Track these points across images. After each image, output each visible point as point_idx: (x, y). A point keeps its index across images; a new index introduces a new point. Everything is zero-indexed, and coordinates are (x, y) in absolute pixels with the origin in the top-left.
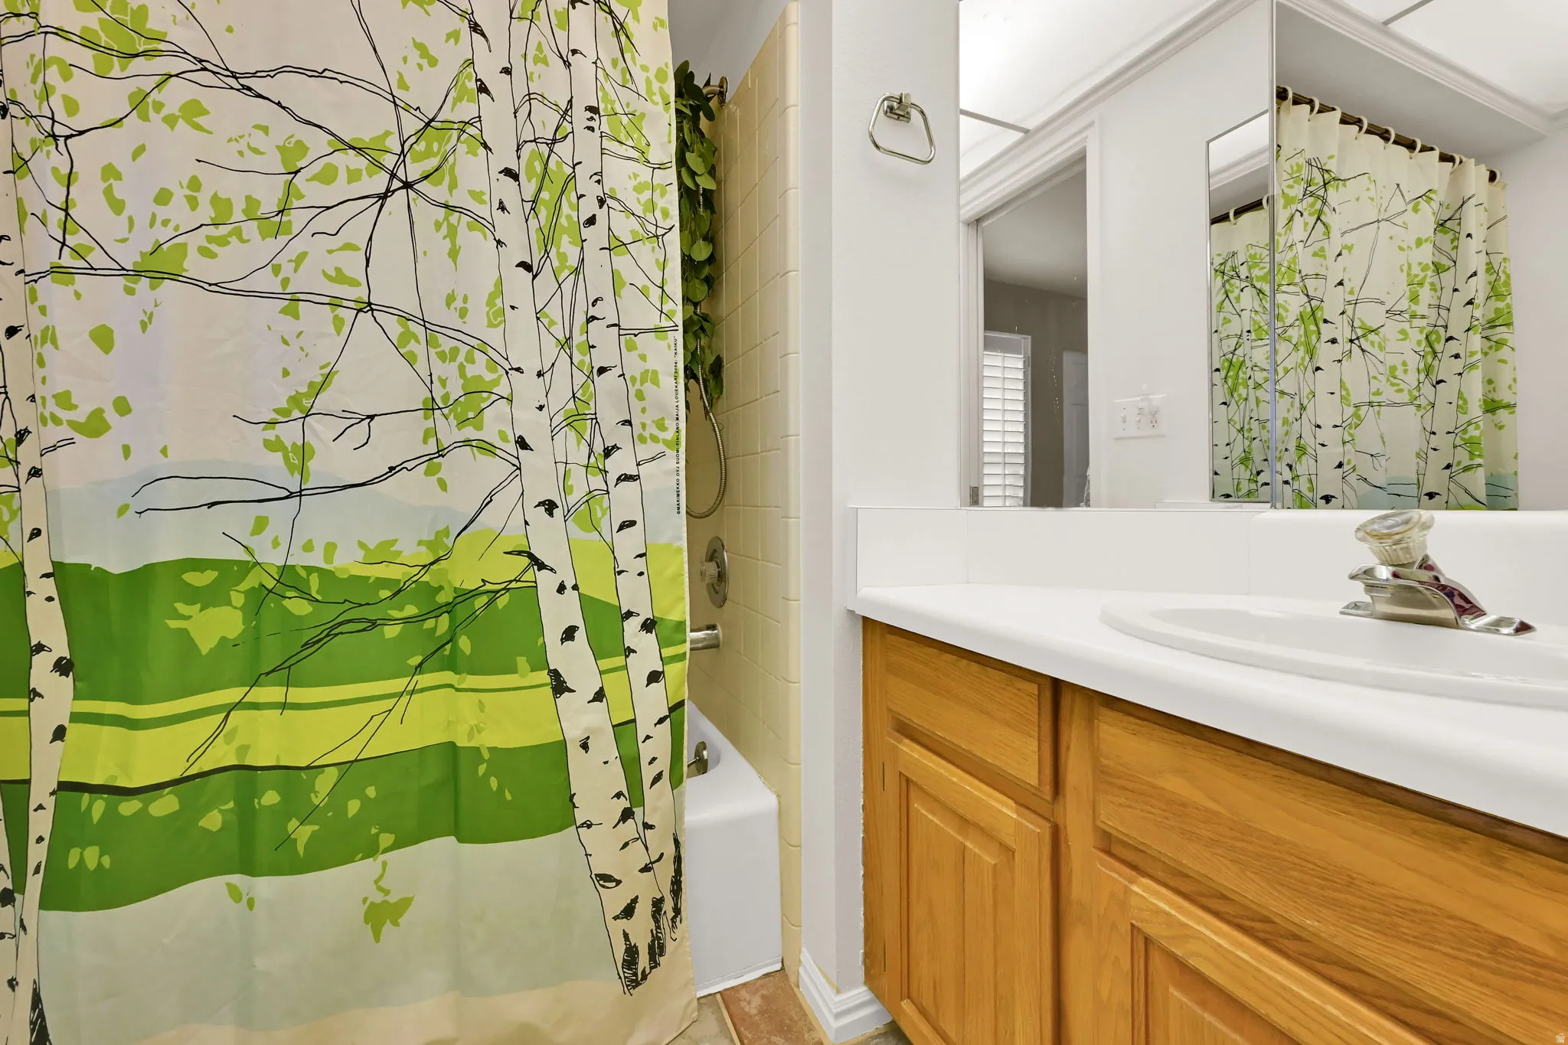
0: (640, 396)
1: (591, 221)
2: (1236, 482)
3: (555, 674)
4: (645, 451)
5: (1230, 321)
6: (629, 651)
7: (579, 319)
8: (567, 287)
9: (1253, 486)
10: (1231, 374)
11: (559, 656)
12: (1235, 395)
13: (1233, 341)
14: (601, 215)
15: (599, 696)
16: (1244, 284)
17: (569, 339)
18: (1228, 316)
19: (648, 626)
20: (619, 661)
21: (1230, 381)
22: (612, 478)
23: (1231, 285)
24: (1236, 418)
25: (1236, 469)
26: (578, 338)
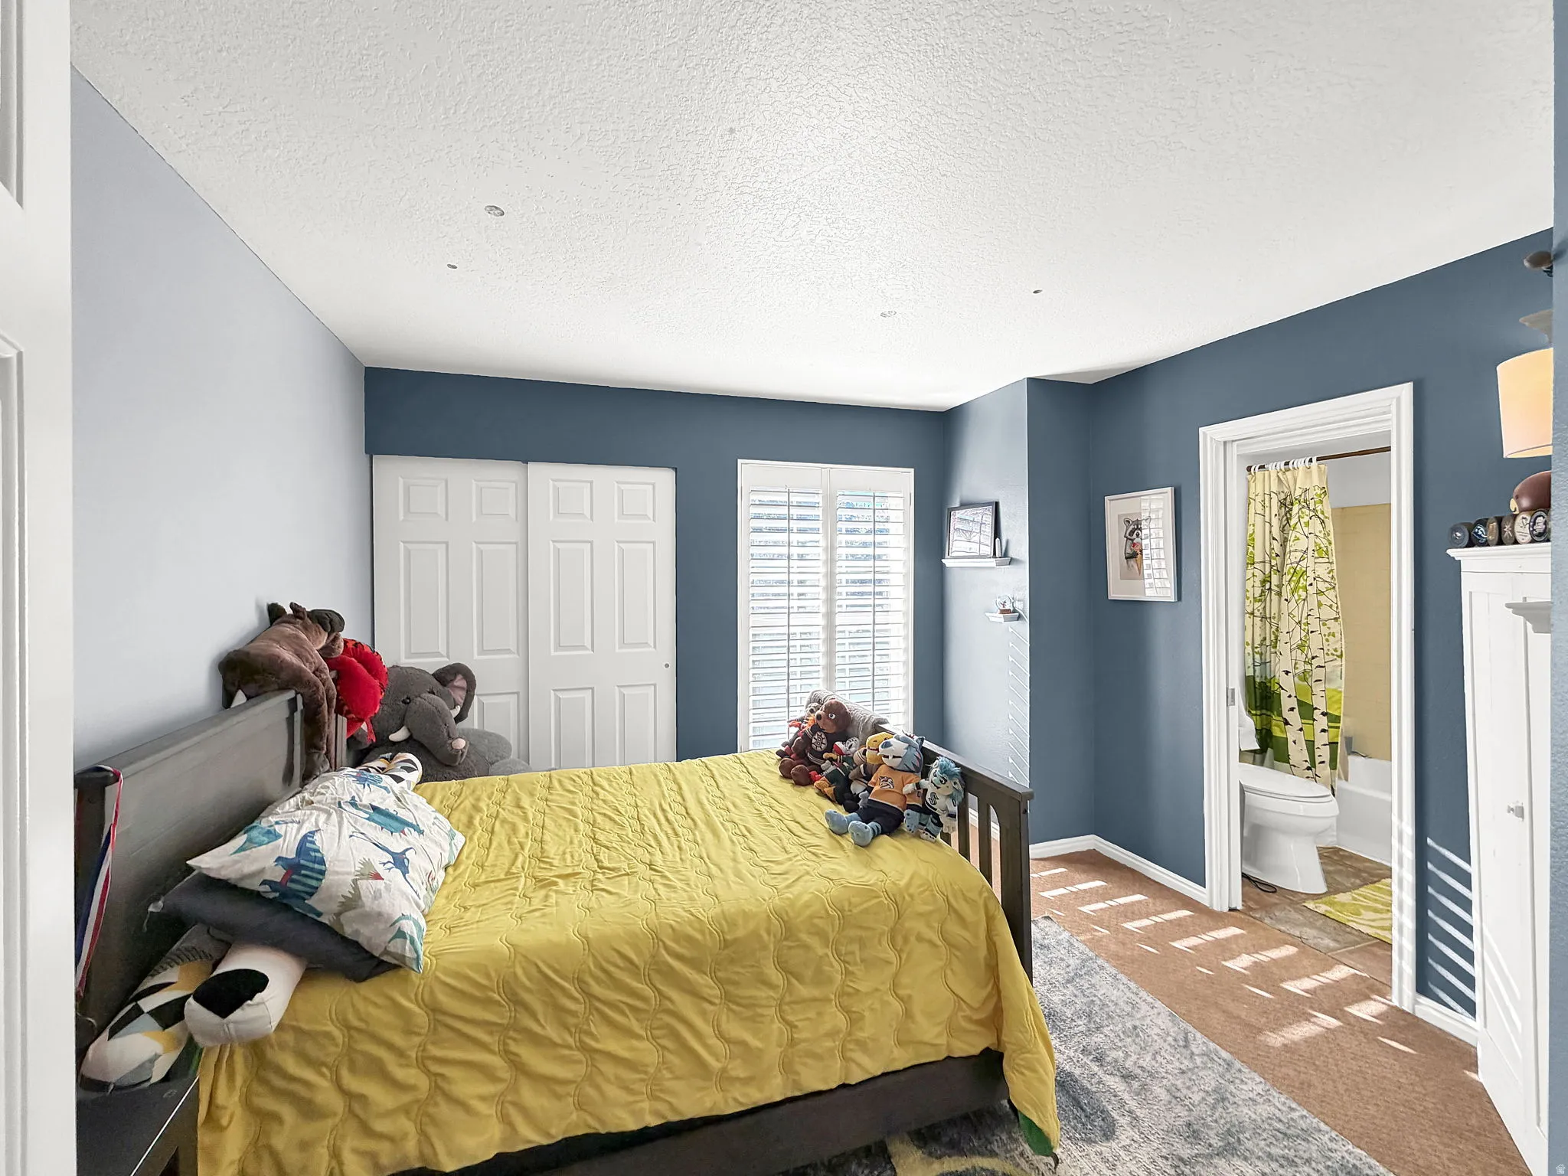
0: (1327, 640)
1: (1311, 585)
2: (1294, 662)
3: (1285, 719)
4: (1327, 658)
5: (1298, 539)
6: (1314, 720)
7: (1305, 615)
8: (1300, 606)
9: (1308, 667)
10: (1294, 578)
11: (1286, 714)
12: (1296, 595)
13: (1299, 555)
14: (1314, 583)
15: (1301, 730)
16: (1312, 514)
17: (1300, 622)
18: (1298, 535)
19: (1324, 714)
20: (1311, 722)
21: (1293, 584)
22: (1314, 667)
23: (1302, 513)
24: (1295, 613)
25: (1294, 652)
26: (1304, 621)
